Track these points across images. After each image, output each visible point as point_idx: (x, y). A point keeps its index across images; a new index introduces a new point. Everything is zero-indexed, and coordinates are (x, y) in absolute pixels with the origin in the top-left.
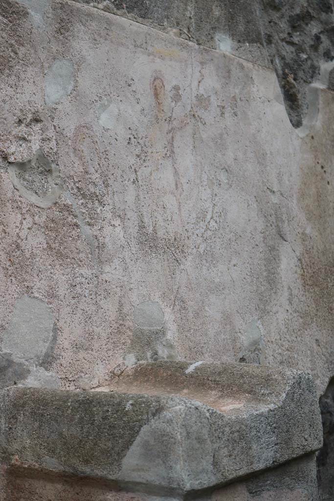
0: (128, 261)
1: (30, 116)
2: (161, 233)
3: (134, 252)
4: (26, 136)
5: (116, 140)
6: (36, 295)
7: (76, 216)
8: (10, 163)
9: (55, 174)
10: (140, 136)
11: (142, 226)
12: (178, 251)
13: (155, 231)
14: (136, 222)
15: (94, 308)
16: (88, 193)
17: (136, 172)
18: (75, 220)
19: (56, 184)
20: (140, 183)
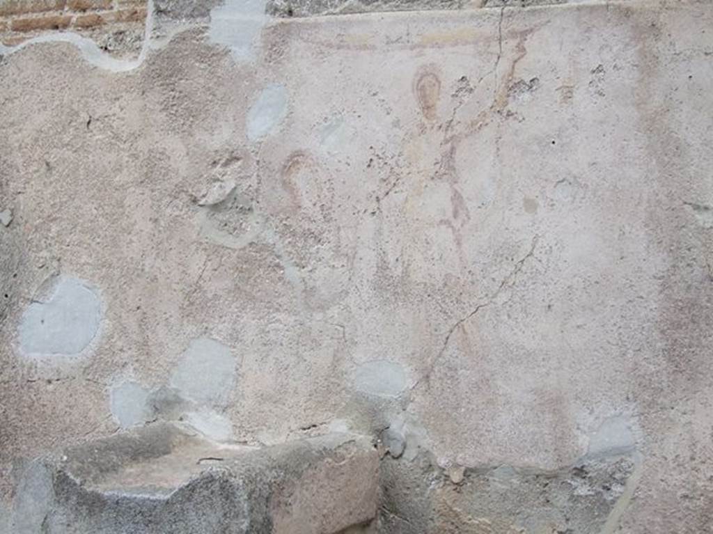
0: (354, 309)
1: (227, 156)
2: (416, 277)
3: (366, 298)
4: (220, 177)
5: (349, 165)
6: (215, 336)
7: (278, 257)
8: (201, 206)
9: (256, 212)
10: (389, 155)
11: (383, 267)
12: (447, 300)
13: (406, 273)
14: (373, 263)
15: (293, 359)
16: (299, 230)
17: (378, 199)
18: (277, 261)
19: (257, 223)
20: (385, 213)
